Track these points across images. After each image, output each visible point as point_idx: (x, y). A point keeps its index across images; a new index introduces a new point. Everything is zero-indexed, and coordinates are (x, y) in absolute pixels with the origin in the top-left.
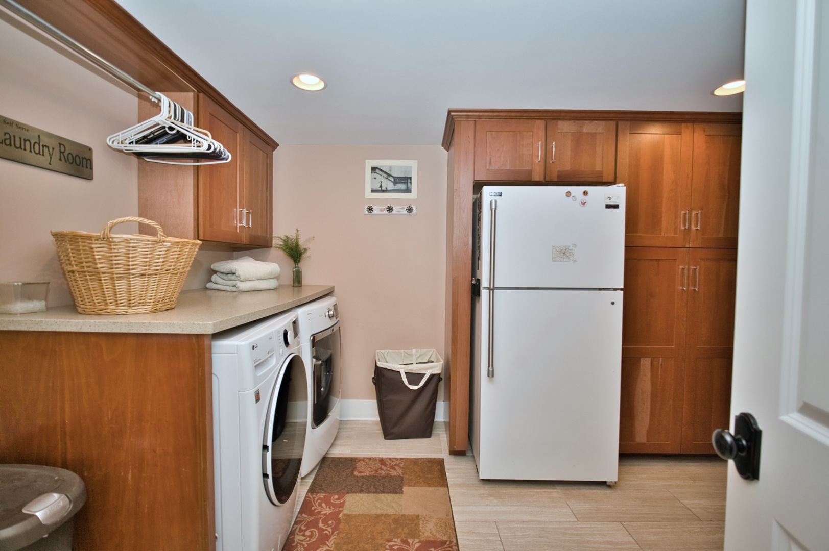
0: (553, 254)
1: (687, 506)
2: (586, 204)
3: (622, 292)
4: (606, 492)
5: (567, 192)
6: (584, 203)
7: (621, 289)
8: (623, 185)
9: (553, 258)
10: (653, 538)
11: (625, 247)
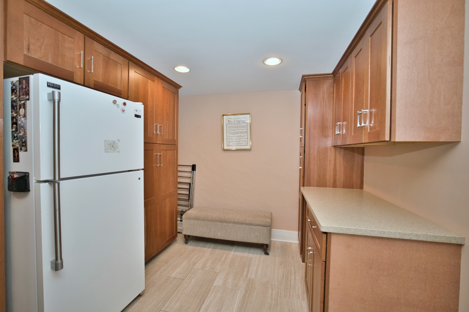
0: (105, 146)
1: (175, 277)
2: (125, 111)
3: (143, 171)
4: (140, 300)
5: (114, 100)
6: (123, 111)
7: (142, 169)
8: (142, 103)
9: (105, 150)
10: (178, 305)
11: (144, 143)
